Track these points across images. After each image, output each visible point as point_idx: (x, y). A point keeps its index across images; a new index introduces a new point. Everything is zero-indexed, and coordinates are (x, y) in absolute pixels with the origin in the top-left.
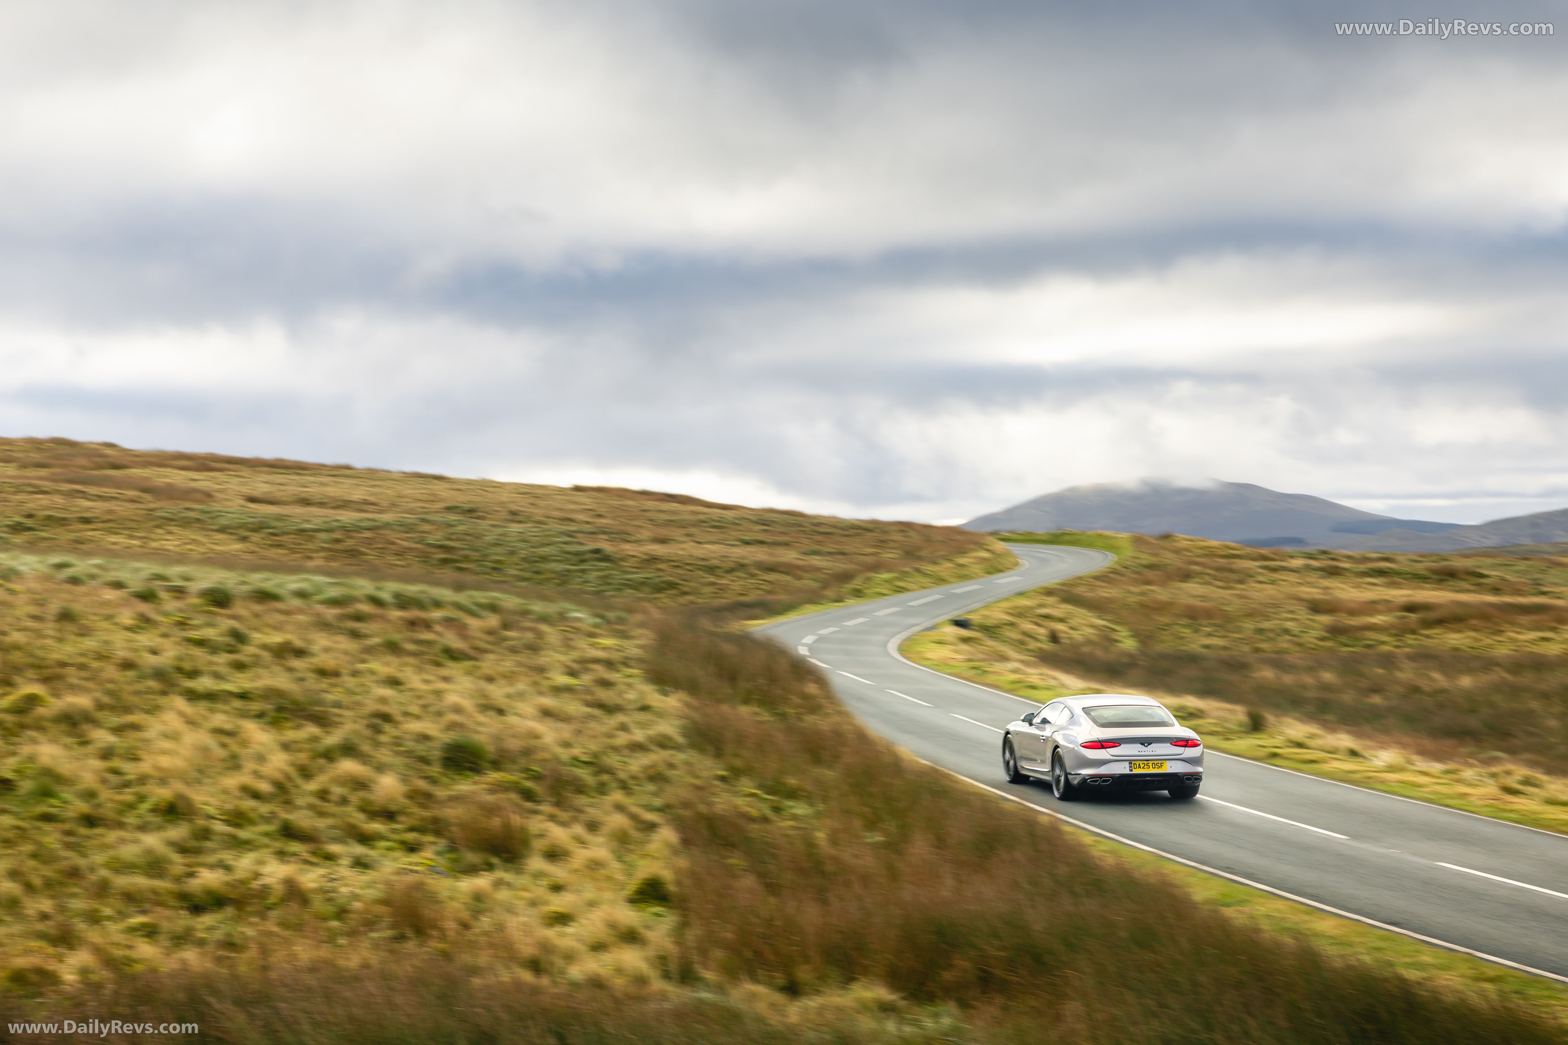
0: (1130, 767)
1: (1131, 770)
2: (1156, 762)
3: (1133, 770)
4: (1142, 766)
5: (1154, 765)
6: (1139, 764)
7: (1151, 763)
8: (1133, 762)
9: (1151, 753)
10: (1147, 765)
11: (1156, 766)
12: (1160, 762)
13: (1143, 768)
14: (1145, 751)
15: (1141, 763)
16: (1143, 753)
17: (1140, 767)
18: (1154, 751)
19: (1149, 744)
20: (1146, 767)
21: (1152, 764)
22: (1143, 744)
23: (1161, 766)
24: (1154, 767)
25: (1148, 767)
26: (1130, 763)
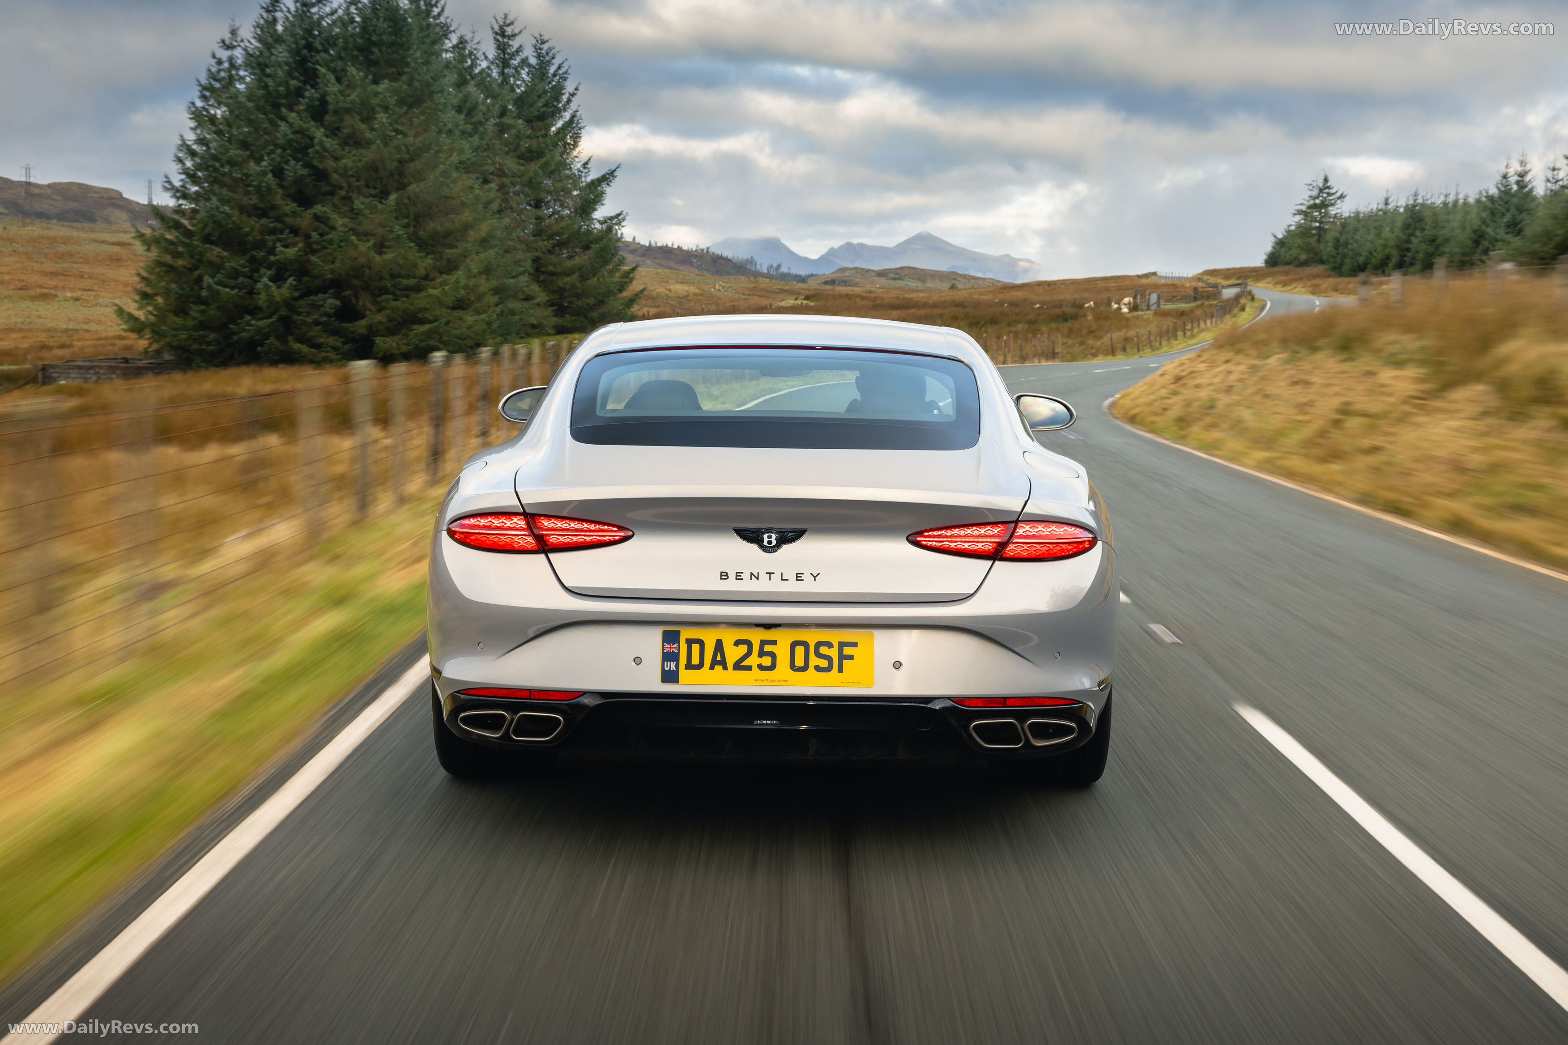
0: (668, 657)
1: (670, 677)
2: (812, 637)
3: (685, 675)
4: (733, 654)
5: (800, 651)
6: (719, 645)
7: (783, 640)
8: (686, 634)
9: (792, 587)
10: (762, 654)
11: (814, 661)
12: (835, 637)
13: (738, 666)
14: (754, 576)
15: (729, 637)
16: (747, 586)
17: (719, 660)
18: (806, 577)
19: (787, 537)
20: (753, 660)
21: (794, 644)
22: (752, 536)
23: (842, 657)
24: (799, 662)
25: (767, 661)
26: (671, 637)
